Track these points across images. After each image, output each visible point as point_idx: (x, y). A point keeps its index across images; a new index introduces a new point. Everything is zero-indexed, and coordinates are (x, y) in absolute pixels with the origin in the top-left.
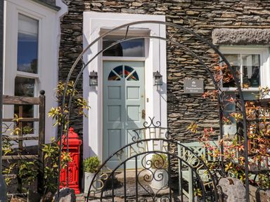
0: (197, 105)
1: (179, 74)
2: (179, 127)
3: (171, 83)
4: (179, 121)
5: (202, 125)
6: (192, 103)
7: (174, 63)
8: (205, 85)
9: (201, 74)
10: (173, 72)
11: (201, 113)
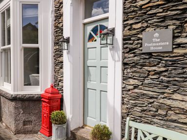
0: (163, 69)
1: (139, 25)
2: (136, 98)
3: (130, 39)
4: (136, 90)
5: (169, 102)
6: (155, 66)
7: (133, 11)
8: (174, 37)
9: (172, 18)
10: (131, 24)
11: (168, 82)
